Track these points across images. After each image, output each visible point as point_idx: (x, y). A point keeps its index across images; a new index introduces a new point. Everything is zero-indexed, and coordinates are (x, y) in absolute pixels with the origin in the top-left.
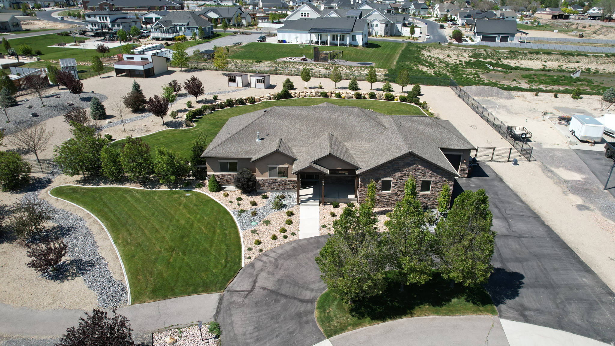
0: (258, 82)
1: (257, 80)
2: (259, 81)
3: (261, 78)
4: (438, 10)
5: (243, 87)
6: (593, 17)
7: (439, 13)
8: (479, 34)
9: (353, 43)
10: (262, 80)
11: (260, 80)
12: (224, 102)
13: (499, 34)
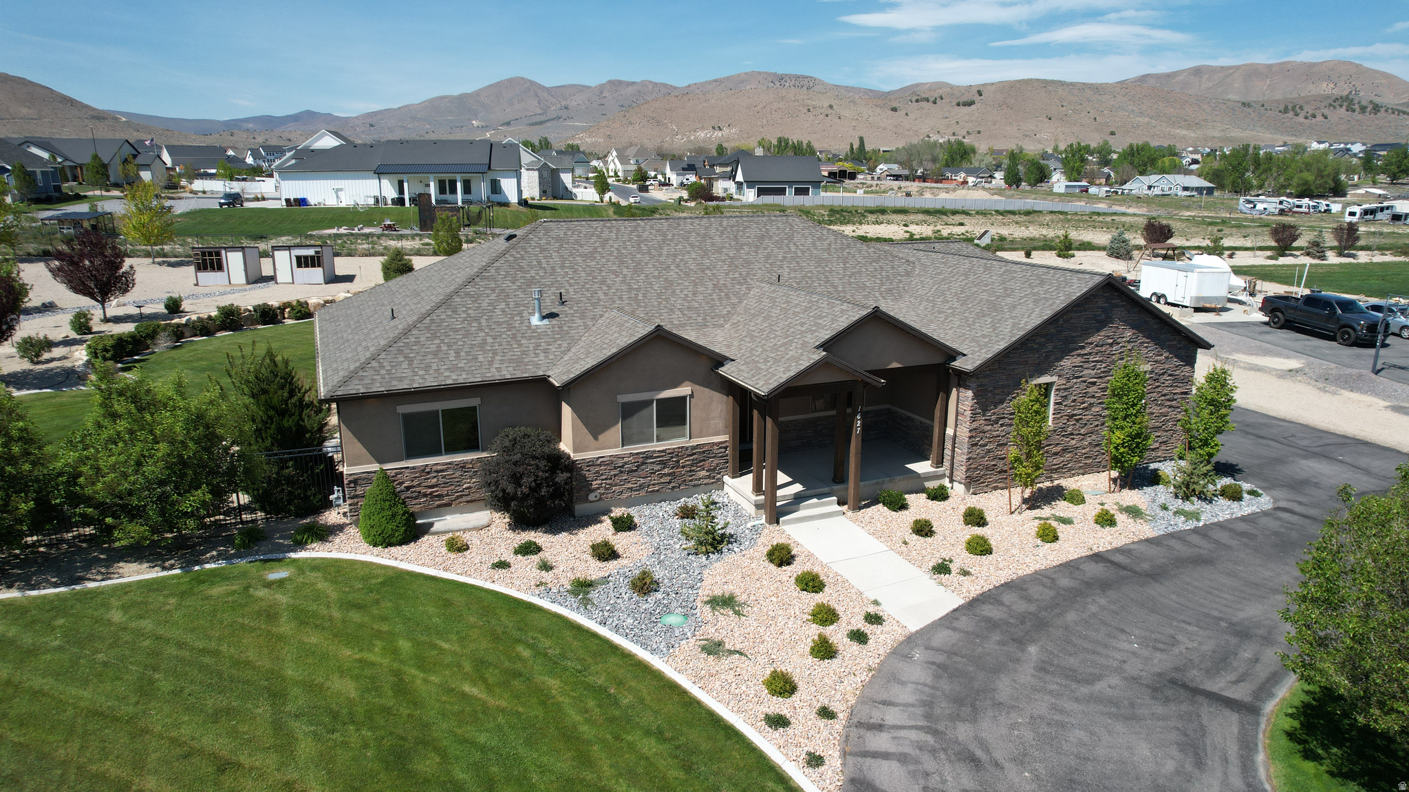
0: (299, 266)
1: (299, 258)
2: (302, 262)
3: (310, 252)
4: (616, 161)
5: (248, 283)
6: (894, 176)
7: (619, 166)
8: (751, 184)
9: (495, 198)
10: (312, 257)
11: (306, 257)
12: (210, 318)
13: (790, 183)
